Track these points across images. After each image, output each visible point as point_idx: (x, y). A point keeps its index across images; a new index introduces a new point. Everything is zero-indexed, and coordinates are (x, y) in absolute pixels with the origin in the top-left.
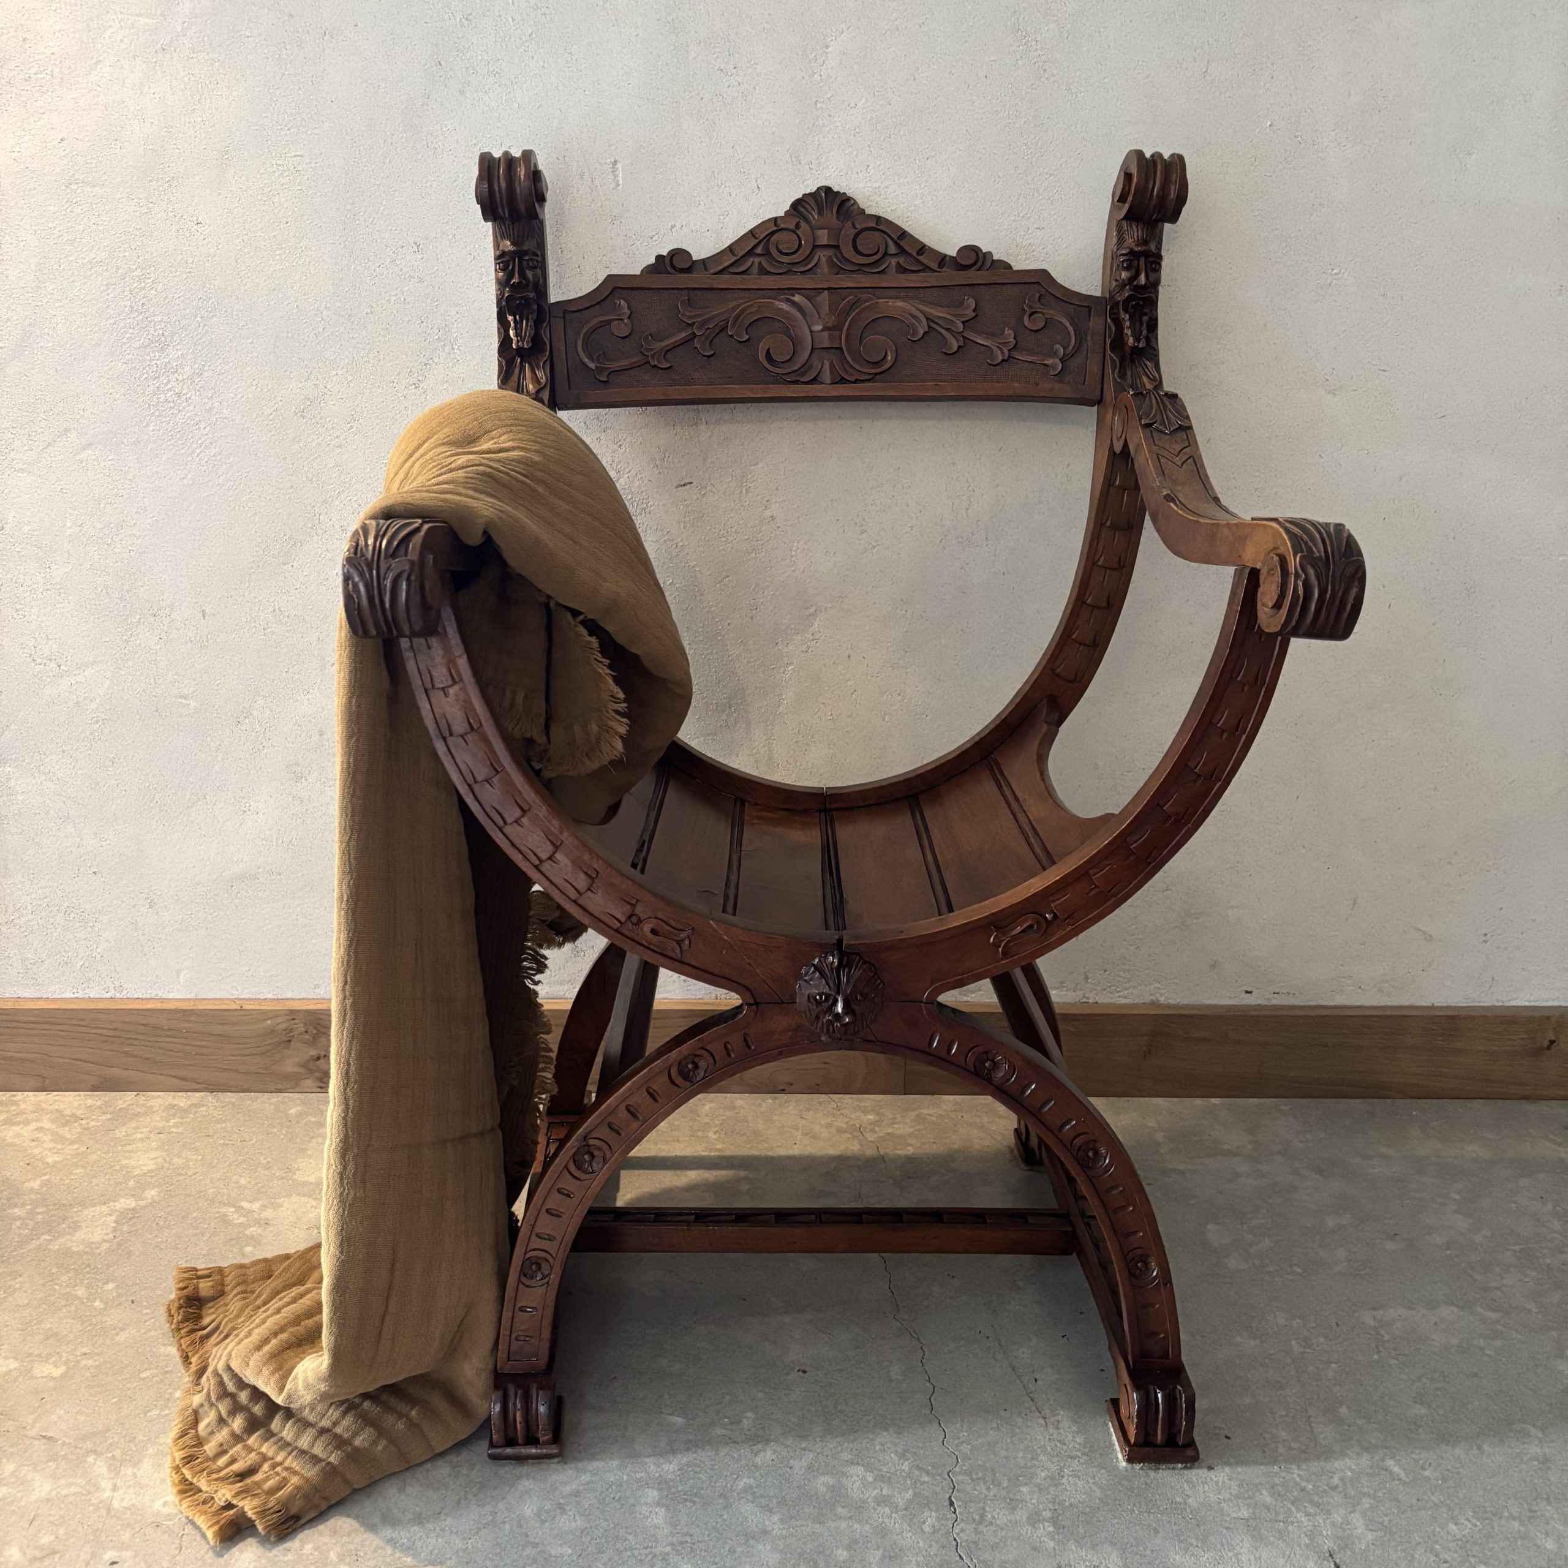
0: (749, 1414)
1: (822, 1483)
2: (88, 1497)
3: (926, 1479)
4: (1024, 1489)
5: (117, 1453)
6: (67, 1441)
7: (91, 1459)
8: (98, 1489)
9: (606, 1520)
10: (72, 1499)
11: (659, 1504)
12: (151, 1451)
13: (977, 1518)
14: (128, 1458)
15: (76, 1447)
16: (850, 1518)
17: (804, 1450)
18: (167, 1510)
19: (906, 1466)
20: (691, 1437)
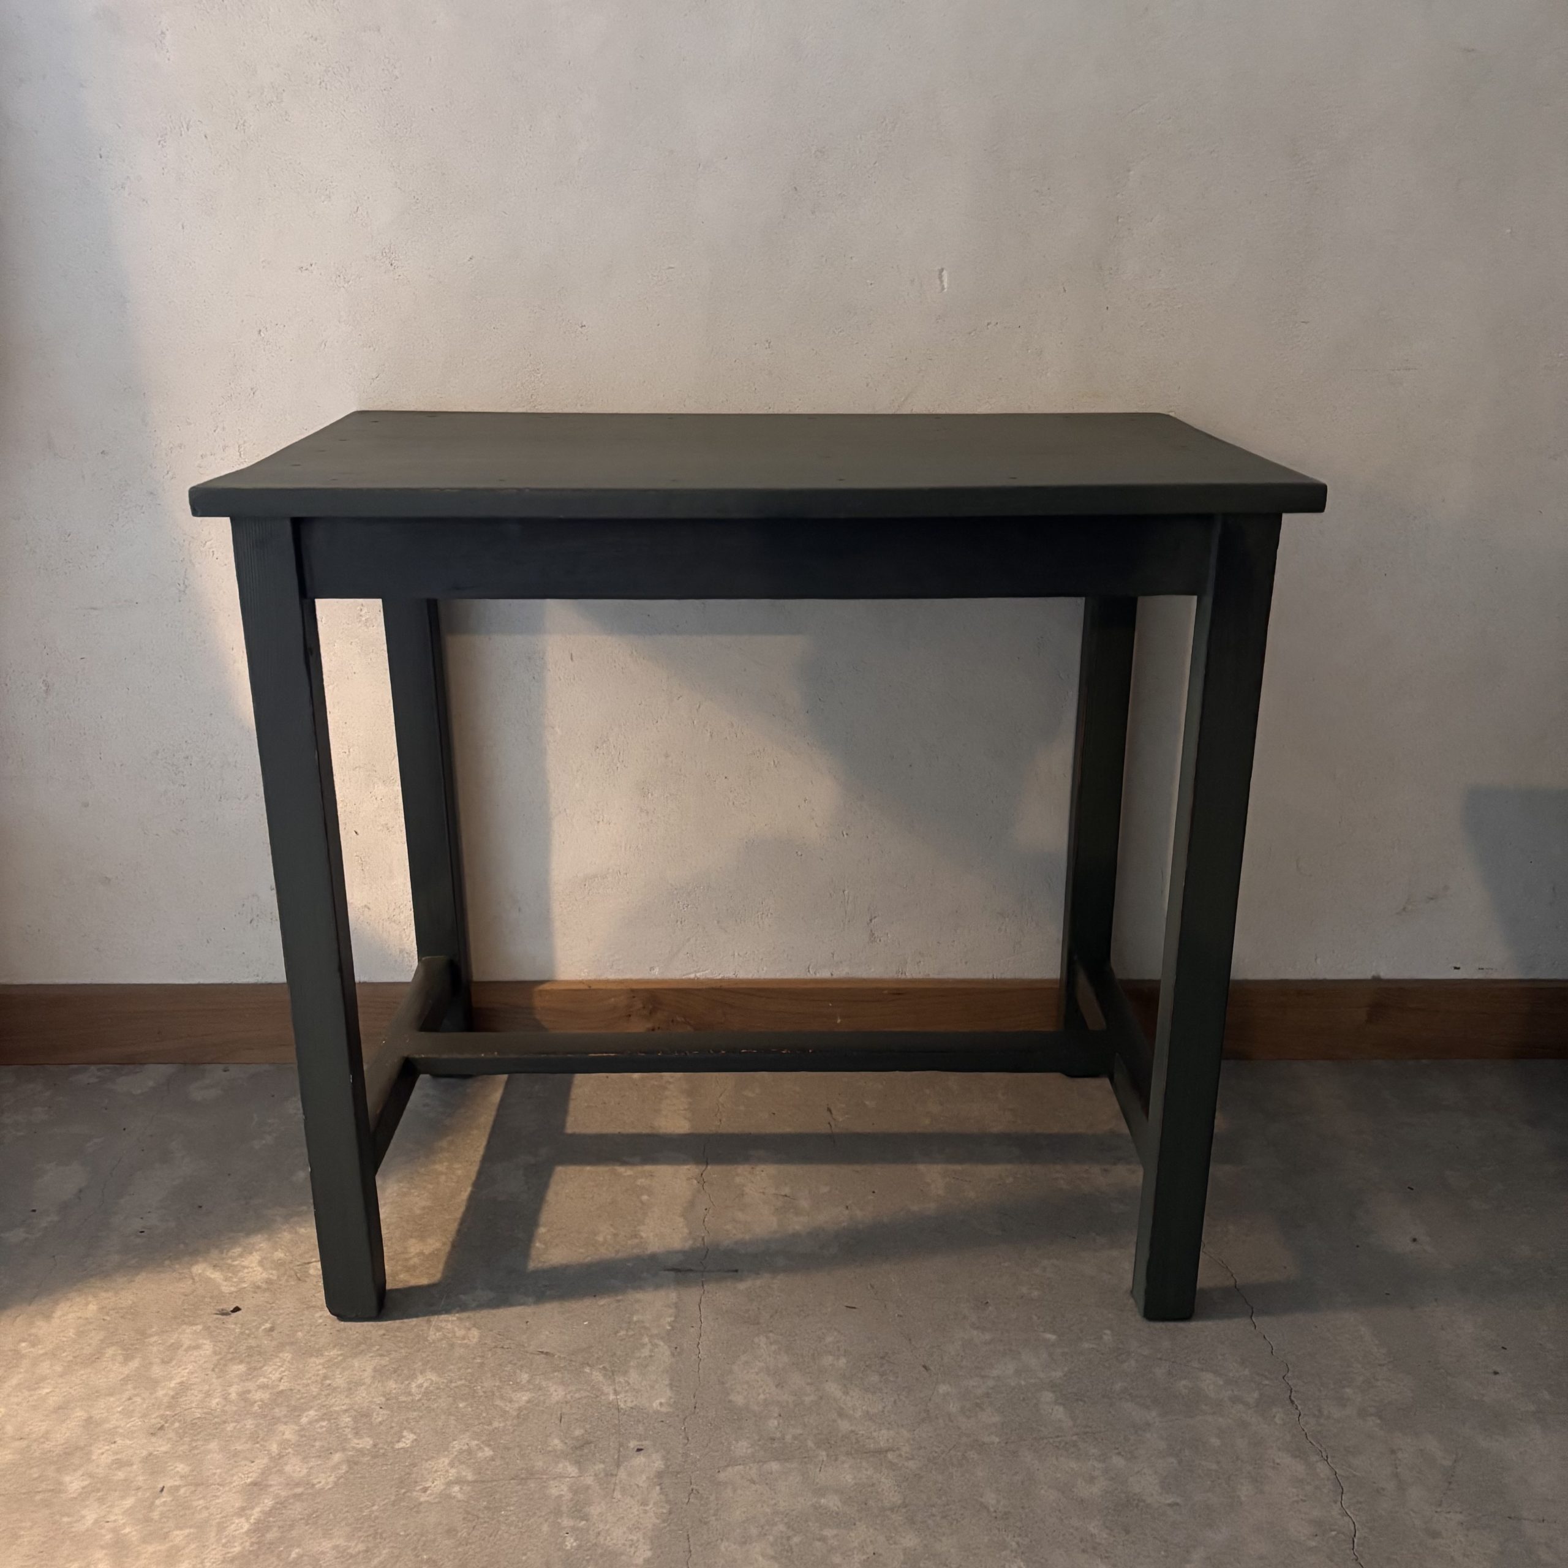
0: (1108, 1332)
1: (1182, 1385)
2: (598, 1399)
3: (1267, 1382)
4: (1348, 1390)
5: (607, 1365)
6: (562, 1356)
7: (587, 1370)
8: (602, 1393)
9: (1018, 1416)
10: (584, 1401)
11: (1056, 1403)
12: (632, 1364)
13: (1317, 1413)
14: (616, 1369)
15: (571, 1361)
16: (1214, 1413)
17: (1161, 1359)
18: (664, 1409)
19: (1247, 1372)
20: (1066, 1350)
